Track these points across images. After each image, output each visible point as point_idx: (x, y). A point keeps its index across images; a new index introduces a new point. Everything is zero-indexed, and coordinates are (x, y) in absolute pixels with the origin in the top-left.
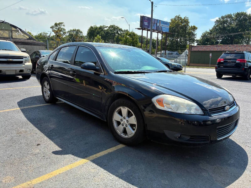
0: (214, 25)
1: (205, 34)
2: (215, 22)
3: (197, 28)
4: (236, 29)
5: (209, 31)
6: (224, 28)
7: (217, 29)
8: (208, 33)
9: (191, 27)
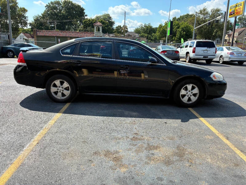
0: (45, 10)
1: (38, 18)
2: (46, 7)
3: (27, 11)
4: (67, 16)
5: (41, 16)
6: (56, 14)
7: (49, 14)
8: (41, 17)
9: (21, 8)
